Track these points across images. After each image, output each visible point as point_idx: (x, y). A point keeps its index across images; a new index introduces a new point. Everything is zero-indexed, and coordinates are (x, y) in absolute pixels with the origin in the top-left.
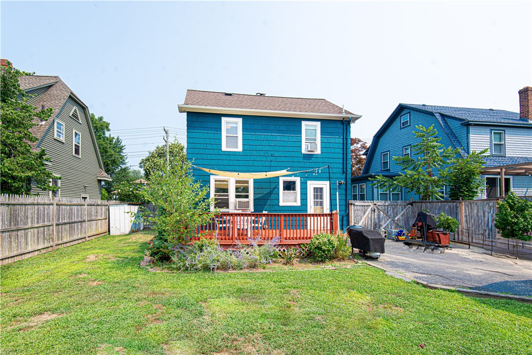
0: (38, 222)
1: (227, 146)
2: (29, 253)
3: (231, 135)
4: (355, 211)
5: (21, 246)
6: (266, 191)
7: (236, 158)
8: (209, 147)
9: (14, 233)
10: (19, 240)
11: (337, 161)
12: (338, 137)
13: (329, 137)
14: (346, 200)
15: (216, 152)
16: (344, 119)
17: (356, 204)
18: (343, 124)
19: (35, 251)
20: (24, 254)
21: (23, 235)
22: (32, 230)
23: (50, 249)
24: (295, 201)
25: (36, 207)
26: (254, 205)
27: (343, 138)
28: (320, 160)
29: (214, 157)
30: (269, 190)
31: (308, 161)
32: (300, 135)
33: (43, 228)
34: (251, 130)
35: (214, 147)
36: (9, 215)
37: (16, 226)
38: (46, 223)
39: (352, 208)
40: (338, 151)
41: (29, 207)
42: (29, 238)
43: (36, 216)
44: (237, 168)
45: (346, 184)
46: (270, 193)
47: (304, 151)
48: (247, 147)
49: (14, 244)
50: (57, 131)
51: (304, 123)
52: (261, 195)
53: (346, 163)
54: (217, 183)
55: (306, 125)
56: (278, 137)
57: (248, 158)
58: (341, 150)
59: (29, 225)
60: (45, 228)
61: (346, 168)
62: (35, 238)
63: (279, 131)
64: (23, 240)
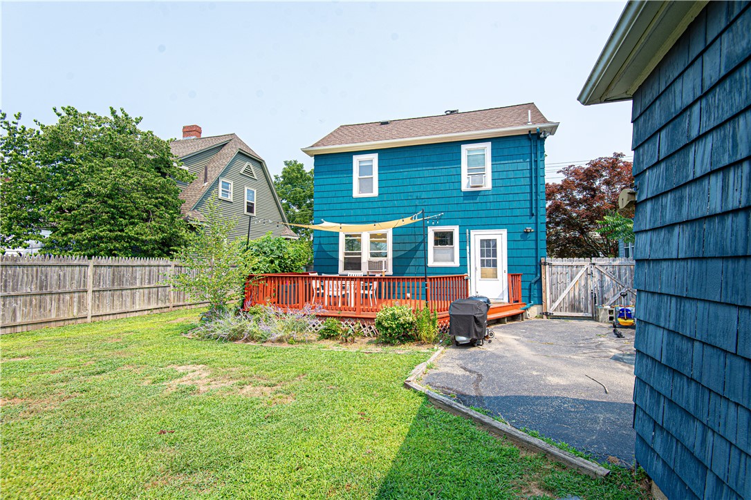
0: (149, 283)
1: (361, 191)
2: (136, 311)
3: (366, 177)
4: (552, 274)
5: (125, 304)
6: (409, 247)
7: (371, 205)
8: (339, 194)
9: (118, 292)
10: (124, 299)
11: (521, 197)
12: (522, 160)
13: (507, 162)
14: (537, 257)
15: (346, 200)
16: (530, 131)
17: (554, 263)
18: (530, 139)
19: (145, 310)
20: (128, 312)
21: (129, 294)
22: (141, 290)
23: (165, 310)
24: (453, 260)
25: (147, 268)
26: (394, 266)
27: (531, 161)
28: (491, 198)
29: (344, 206)
30: (414, 245)
31: (471, 201)
32: (458, 166)
33: (156, 289)
34: (390, 167)
35: (344, 193)
36: (111, 276)
37: (120, 285)
38: (160, 284)
39: (547, 270)
40: (523, 182)
41: (138, 268)
42: (137, 298)
43: (147, 277)
44: (372, 218)
45: (536, 232)
46: (415, 250)
47: (464, 188)
48: (385, 190)
49: (116, 302)
50: (223, 191)
51: (464, 148)
52: (403, 253)
53: (536, 200)
54: (348, 238)
55: (469, 151)
56: (426, 172)
57: (385, 204)
58: (528, 179)
59: (138, 285)
60: (160, 289)
61: (536, 208)
62: (145, 298)
63: (428, 163)
64: (129, 300)
